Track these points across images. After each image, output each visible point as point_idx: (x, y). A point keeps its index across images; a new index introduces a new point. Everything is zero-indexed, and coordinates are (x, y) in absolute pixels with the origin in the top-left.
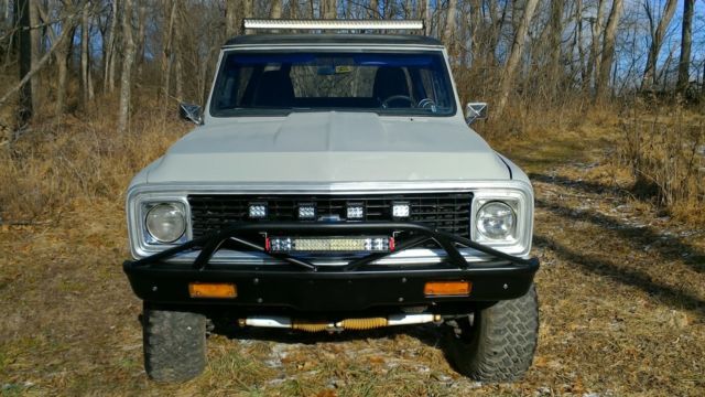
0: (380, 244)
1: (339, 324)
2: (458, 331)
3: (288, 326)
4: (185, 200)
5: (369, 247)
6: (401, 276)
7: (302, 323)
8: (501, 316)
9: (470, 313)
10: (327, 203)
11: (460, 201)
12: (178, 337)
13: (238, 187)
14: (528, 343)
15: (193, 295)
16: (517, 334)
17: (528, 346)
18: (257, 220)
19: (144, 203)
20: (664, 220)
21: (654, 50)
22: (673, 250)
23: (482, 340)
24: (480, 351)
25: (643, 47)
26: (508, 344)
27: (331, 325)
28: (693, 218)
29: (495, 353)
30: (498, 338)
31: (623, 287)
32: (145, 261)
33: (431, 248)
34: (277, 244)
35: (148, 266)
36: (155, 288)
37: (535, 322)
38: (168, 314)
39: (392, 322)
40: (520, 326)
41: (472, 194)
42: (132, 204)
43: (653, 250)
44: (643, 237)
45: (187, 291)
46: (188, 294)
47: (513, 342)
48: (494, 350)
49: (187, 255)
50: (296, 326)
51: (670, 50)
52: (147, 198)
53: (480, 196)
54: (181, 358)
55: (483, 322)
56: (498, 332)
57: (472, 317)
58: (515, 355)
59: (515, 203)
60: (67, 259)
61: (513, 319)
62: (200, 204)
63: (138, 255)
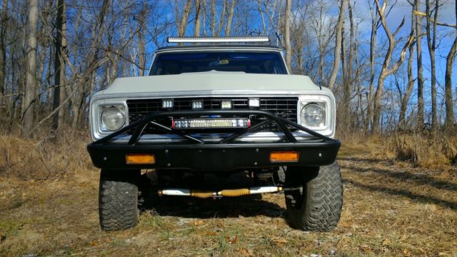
0: (241, 123)
1: (220, 193)
2: (294, 202)
3: (188, 194)
4: (125, 103)
5: (235, 125)
6: (255, 148)
7: (197, 192)
8: (319, 185)
9: (300, 186)
10: (209, 102)
11: (290, 102)
12: (120, 198)
13: (157, 94)
14: (337, 202)
15: (128, 163)
16: (329, 196)
17: (337, 204)
18: (166, 109)
19: (100, 106)
20: (417, 169)
21: (403, 108)
22: (424, 180)
23: (308, 201)
24: (307, 208)
25: (397, 107)
26: (324, 202)
27: (215, 194)
28: (433, 166)
29: (317, 208)
30: (318, 199)
31: (394, 196)
32: (99, 141)
33: (274, 132)
34: (179, 124)
35: (101, 144)
36: (105, 158)
37: (340, 190)
38: (114, 183)
39: (253, 192)
40: (331, 191)
41: (297, 98)
42: (93, 106)
43: (412, 181)
44: (405, 176)
45: (125, 160)
46: (126, 162)
47: (327, 201)
48: (315, 206)
49: (125, 138)
50: (193, 194)
51: (411, 109)
52: (102, 102)
53: (303, 100)
54: (121, 212)
55: (308, 189)
56: (317, 195)
57: (301, 189)
58: (329, 211)
59: (324, 104)
60: (65, 192)
61: (327, 187)
62: (134, 105)
63: (95, 138)
